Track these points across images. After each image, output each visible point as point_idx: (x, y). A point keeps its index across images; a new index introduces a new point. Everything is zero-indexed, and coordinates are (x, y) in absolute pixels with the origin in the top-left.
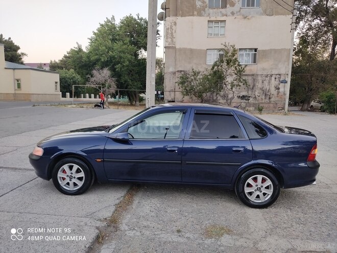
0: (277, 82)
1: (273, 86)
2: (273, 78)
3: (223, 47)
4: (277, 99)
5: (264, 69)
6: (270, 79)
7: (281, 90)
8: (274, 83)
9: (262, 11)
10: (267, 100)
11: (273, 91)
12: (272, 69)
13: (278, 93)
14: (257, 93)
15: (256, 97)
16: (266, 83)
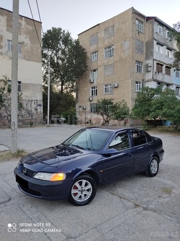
0: (36, 106)
1: (33, 108)
2: (33, 103)
3: (4, 79)
4: (37, 116)
5: (27, 96)
6: (31, 103)
7: (39, 110)
8: (34, 106)
9: (22, 56)
10: (30, 118)
11: (34, 111)
12: (32, 96)
13: (37, 112)
14: (23, 113)
15: (23, 116)
16: (29, 105)
